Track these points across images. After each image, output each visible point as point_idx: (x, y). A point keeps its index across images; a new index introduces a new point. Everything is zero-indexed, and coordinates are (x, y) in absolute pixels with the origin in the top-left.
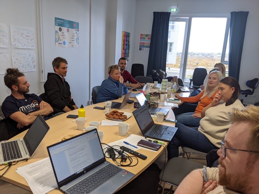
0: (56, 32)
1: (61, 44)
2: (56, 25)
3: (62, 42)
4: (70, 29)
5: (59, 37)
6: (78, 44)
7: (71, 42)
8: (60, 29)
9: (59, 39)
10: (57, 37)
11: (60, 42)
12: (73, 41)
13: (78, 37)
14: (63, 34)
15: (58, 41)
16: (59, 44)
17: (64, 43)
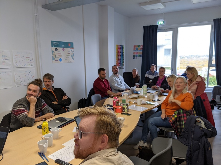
0: (53, 52)
1: (58, 61)
2: (52, 46)
3: (58, 59)
4: (65, 48)
5: (56, 56)
6: (74, 59)
7: (66, 58)
8: (56, 50)
9: (55, 57)
10: (54, 56)
11: (56, 59)
12: (69, 57)
13: (73, 53)
14: (59, 53)
15: (55, 58)
16: (56, 61)
17: (61, 60)
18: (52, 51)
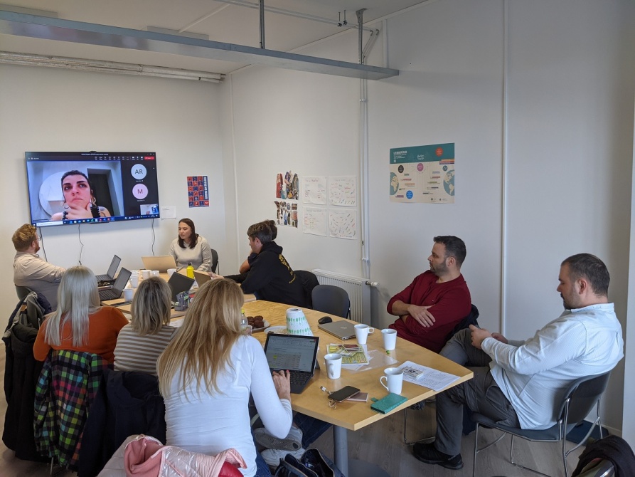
0: (393, 175)
1: (402, 196)
2: (392, 162)
3: (404, 193)
4: (425, 164)
5: (398, 184)
6: (453, 194)
7: (427, 191)
8: (401, 169)
9: (397, 187)
10: (394, 184)
11: (399, 193)
12: (435, 188)
13: (453, 177)
14: (407, 177)
15: (396, 191)
16: (398, 196)
17: (410, 195)
18: (391, 173)
